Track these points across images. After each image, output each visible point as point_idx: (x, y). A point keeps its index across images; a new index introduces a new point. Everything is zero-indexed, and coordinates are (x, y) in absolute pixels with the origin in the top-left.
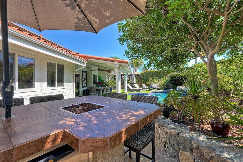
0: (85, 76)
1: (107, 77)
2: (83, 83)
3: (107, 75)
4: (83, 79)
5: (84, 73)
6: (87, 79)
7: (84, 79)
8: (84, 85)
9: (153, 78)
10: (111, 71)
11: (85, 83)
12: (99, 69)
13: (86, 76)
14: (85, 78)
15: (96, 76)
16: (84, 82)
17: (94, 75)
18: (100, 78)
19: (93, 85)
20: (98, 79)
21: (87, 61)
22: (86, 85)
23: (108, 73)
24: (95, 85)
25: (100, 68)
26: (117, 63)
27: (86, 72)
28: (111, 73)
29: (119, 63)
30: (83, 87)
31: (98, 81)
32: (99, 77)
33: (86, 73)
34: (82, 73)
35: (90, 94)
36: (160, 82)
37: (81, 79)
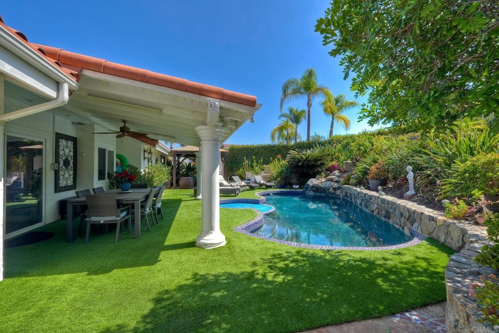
0: (67, 151)
1: (145, 158)
2: (61, 177)
3: (145, 151)
4: (57, 161)
5: (63, 143)
6: (75, 164)
7: (62, 163)
8: (62, 183)
9: (252, 162)
10: (157, 141)
11: (67, 175)
12: (124, 131)
13: (72, 154)
14: (67, 159)
15: (111, 153)
16: (61, 173)
17: (102, 152)
18: (120, 160)
19: (101, 181)
20: (117, 164)
21: (74, 80)
22: (70, 183)
23: (146, 147)
24: (107, 180)
25: (127, 125)
26: (217, 103)
27: (74, 140)
28: (157, 146)
29: (225, 104)
30: (58, 189)
31: (115, 169)
32: (118, 156)
33: (70, 144)
34: (52, 140)
35: (90, 219)
36: (266, 170)
37: (52, 162)
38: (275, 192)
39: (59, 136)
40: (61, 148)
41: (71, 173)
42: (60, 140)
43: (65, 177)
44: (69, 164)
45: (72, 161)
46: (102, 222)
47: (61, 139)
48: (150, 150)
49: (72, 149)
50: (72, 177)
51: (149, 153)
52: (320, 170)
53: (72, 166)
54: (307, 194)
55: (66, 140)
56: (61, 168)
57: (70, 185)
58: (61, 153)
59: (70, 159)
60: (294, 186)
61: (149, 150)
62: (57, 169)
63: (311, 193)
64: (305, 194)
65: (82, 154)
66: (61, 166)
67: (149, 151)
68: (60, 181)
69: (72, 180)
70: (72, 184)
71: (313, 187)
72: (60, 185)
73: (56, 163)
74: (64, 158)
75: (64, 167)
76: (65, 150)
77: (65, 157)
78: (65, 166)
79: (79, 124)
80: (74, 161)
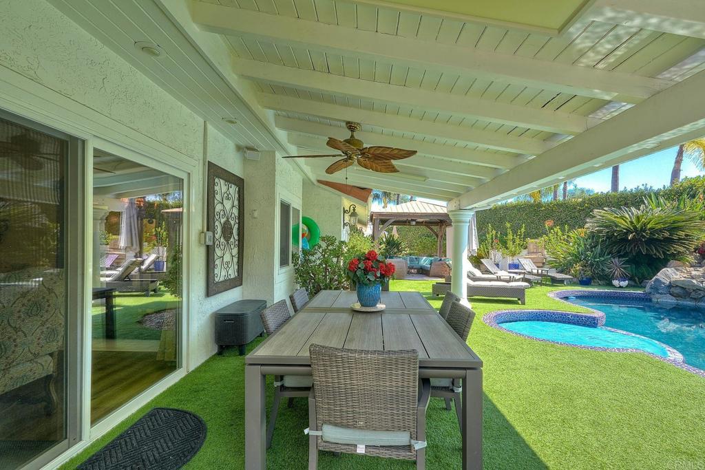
0: (228, 204)
1: (344, 225)
2: (218, 262)
3: (345, 212)
4: (210, 226)
5: (221, 186)
6: (241, 233)
7: (219, 230)
8: (221, 274)
10: (368, 192)
11: (227, 258)
13: (235, 211)
15: (296, 212)
16: (218, 252)
17: (285, 209)
19: (284, 269)
22: (233, 273)
23: (349, 202)
24: (291, 265)
27: (239, 182)
28: (368, 200)
30: (212, 289)
33: (233, 190)
34: (201, 177)
35: (319, 433)
36: (531, 247)
37: (200, 228)
38: (579, 294)
39: (214, 172)
40: (218, 197)
41: (235, 251)
42: (217, 180)
43: (225, 260)
44: (231, 233)
45: (236, 226)
46: (361, 450)
47: (219, 177)
48: (354, 210)
49: (236, 203)
50: (235, 260)
51: (351, 216)
52: (681, 249)
53: (236, 238)
54: (654, 300)
55: (226, 181)
56: (217, 243)
57: (232, 277)
58: (218, 208)
59: (232, 223)
60: (616, 282)
61: (352, 208)
62: (210, 243)
63: (669, 300)
64: (650, 300)
65: (253, 214)
66: (217, 236)
67: (352, 211)
68: (216, 271)
69: (236, 267)
70: (236, 274)
71: (670, 286)
72: (217, 280)
73: (208, 230)
74: (223, 221)
75: (222, 240)
76: (225, 202)
77: (225, 219)
78: (224, 238)
79: (249, 148)
80: (239, 229)
